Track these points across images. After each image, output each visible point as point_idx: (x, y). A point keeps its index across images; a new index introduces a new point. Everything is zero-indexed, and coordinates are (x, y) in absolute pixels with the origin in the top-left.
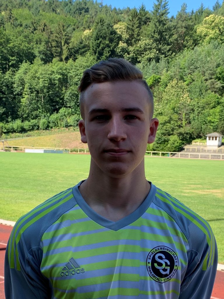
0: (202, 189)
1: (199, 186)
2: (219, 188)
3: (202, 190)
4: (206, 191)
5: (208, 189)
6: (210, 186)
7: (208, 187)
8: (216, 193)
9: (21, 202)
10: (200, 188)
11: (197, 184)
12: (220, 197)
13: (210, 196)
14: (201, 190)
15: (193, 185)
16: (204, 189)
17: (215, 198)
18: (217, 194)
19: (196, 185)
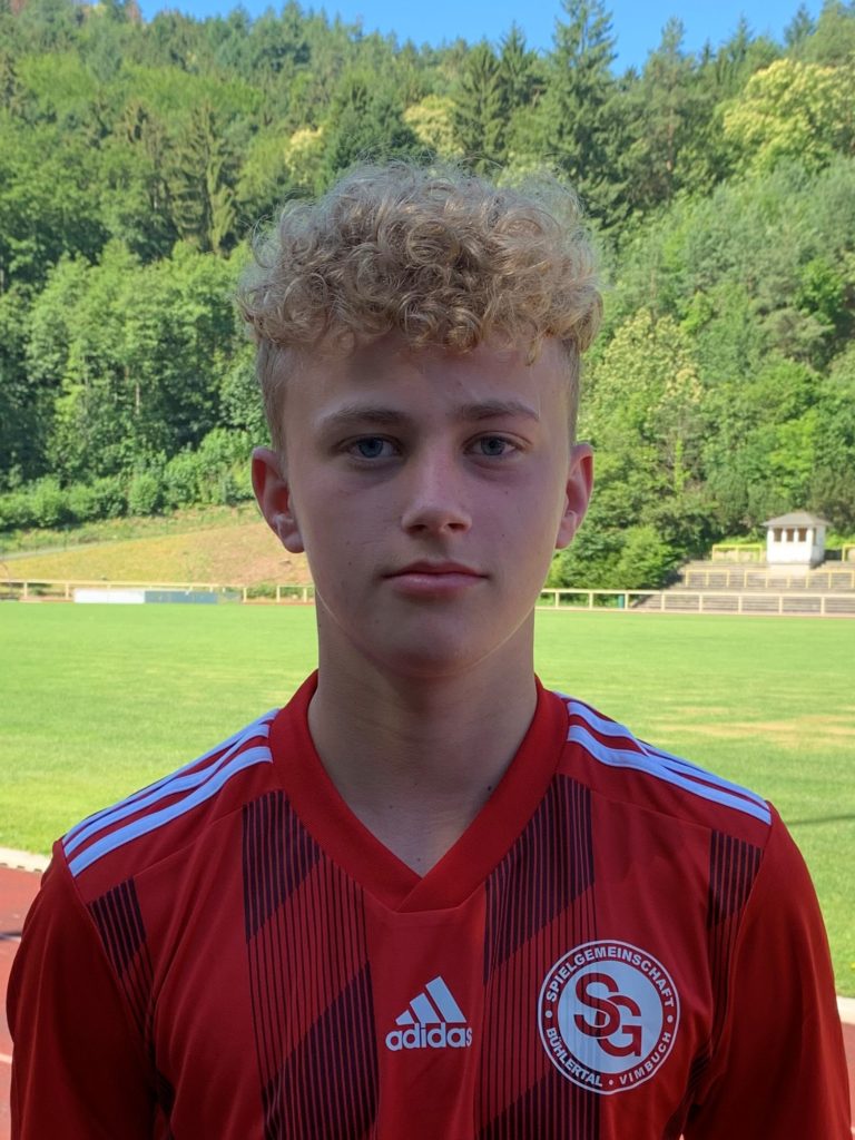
0: (724, 721)
1: (719, 710)
2: (792, 717)
3: (726, 724)
4: (740, 728)
5: (748, 720)
6: (759, 710)
7: (751, 715)
8: (778, 732)
9: (35, 780)
10: (718, 716)
11: (710, 705)
12: (787, 748)
13: (751, 743)
14: (720, 724)
15: (693, 709)
16: (733, 720)
17: (771, 751)
18: (780, 739)
19: (704, 709)
